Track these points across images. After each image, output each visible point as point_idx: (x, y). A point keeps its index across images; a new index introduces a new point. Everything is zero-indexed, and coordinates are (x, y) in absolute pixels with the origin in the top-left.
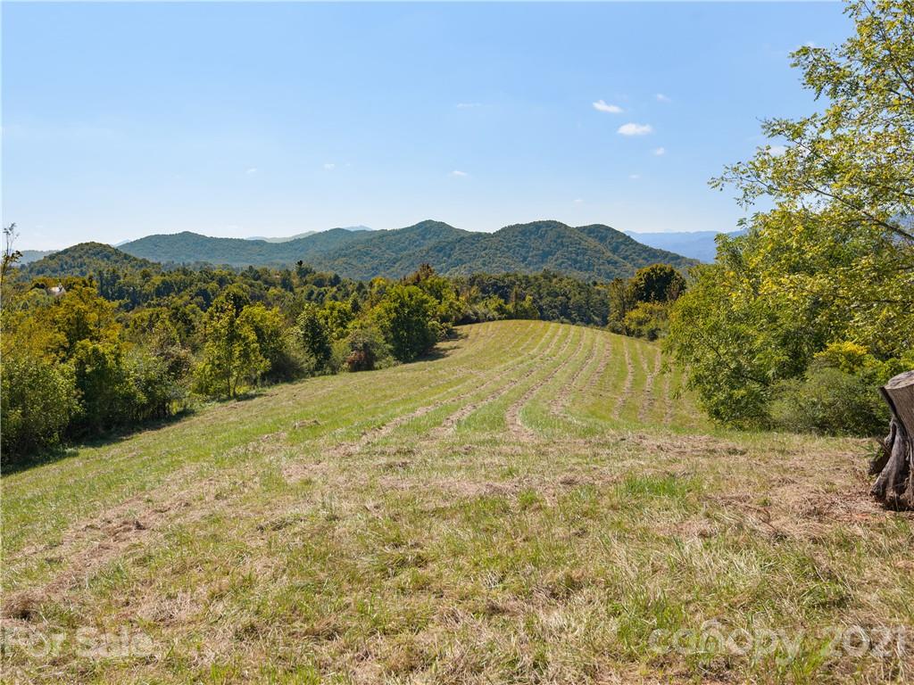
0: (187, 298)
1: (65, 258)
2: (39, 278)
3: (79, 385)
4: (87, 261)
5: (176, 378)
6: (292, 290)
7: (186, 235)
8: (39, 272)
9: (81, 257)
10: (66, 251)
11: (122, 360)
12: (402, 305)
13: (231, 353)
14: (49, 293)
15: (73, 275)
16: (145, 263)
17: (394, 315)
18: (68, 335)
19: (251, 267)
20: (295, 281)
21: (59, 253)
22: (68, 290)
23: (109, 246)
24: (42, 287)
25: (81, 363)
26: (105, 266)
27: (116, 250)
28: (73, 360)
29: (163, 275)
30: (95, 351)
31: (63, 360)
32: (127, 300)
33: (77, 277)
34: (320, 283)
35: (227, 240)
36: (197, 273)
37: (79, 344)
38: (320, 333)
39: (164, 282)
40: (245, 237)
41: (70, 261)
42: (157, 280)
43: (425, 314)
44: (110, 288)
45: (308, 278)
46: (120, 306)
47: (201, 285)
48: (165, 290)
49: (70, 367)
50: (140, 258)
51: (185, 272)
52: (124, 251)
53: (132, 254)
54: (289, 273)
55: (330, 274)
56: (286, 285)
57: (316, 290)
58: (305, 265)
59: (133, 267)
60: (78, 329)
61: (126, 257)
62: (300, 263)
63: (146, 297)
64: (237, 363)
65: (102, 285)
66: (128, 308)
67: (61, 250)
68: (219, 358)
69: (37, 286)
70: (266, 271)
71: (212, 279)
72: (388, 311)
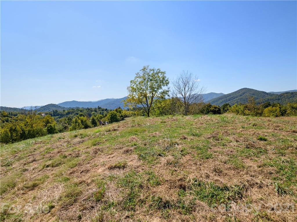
0: (73, 115)
1: (45, 107)
2: (39, 112)
3: (48, 131)
4: (50, 108)
5: (65, 129)
6: (97, 112)
7: (74, 101)
8: (39, 111)
9: (49, 107)
10: (45, 106)
11: (55, 127)
12: (112, 115)
13: (76, 125)
14: (41, 115)
15: (47, 111)
16: (64, 108)
17: (111, 117)
18: (46, 123)
19: (88, 108)
20: (97, 110)
21: (44, 106)
22: (46, 115)
23: (55, 104)
24: (40, 114)
25: (48, 128)
26: (54, 109)
27: (57, 105)
28: (47, 127)
29: (68, 110)
30: (50, 125)
31: (45, 127)
32: (59, 116)
33: (48, 111)
34: (103, 110)
35: (83, 102)
36: (75, 110)
37: (48, 125)
38: (95, 121)
39: (68, 112)
40: (87, 101)
41: (46, 108)
42: (66, 111)
43: (117, 116)
44: (55, 114)
45: (100, 109)
46: (58, 117)
47: (76, 112)
48: (69, 113)
49: (46, 128)
50: (63, 107)
51: (73, 109)
52: (59, 105)
53: (61, 106)
54: (96, 109)
55: (105, 108)
56: (96, 111)
57: (102, 112)
58: (99, 107)
59: (61, 109)
60: (48, 122)
61: (60, 106)
62: (99, 106)
63: (64, 115)
64: (77, 126)
65: (54, 113)
66: (60, 118)
67: (44, 105)
68: (74, 126)
69: (39, 114)
70: (91, 108)
71: (79, 111)
72: (110, 116)
